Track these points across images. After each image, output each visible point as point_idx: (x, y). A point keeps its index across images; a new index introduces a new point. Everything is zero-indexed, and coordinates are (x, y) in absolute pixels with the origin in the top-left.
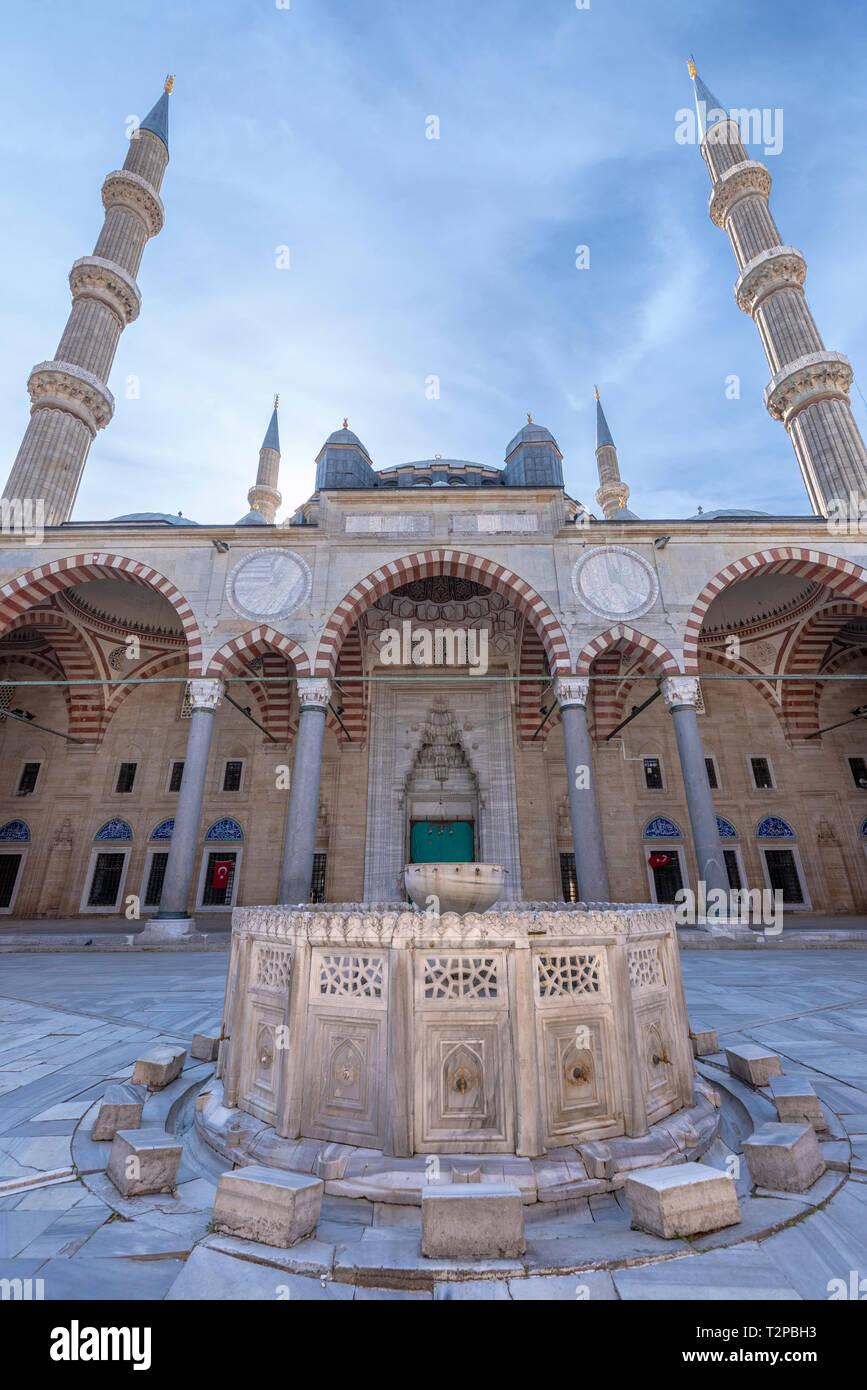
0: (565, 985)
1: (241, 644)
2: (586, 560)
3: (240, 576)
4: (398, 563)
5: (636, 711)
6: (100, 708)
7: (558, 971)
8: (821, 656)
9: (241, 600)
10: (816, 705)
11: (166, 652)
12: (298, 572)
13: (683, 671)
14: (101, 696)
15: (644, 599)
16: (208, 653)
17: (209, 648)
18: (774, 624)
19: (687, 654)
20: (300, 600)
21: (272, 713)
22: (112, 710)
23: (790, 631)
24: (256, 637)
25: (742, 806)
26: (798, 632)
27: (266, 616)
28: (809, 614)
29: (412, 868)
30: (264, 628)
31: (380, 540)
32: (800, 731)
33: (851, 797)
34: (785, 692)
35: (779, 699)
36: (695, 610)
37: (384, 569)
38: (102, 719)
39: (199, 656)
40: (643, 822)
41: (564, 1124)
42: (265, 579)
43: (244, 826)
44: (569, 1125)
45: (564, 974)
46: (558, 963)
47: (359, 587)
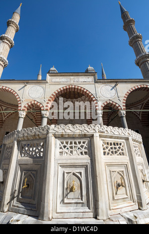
0: (112, 152)
1: (30, 104)
2: (102, 87)
4: (63, 88)
5: (112, 120)
6: (2, 120)
7: (110, 147)
9: (30, 95)
13: (123, 109)
14: (2, 118)
15: (114, 95)
16: (23, 106)
17: (23, 105)
18: (139, 103)
19: (123, 106)
21: (37, 121)
22: (4, 121)
23: (143, 104)
24: (33, 102)
27: (35, 98)
28: (147, 101)
30: (35, 101)
31: (59, 83)
34: (142, 117)
35: (140, 118)
36: (125, 97)
37: (60, 89)
38: (2, 123)
39: (21, 106)
41: (116, 205)
42: (35, 91)
44: (118, 205)
45: (112, 148)
46: (109, 144)
47: (55, 92)
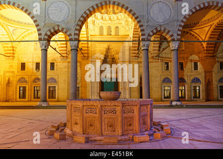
0: (128, 112)
1: (52, 31)
2: (153, 4)
3: (50, 9)
8: (218, 33)
9: (51, 17)
10: (215, 48)
11: (28, 30)
12: (67, 8)
13: (176, 40)
15: (168, 17)
16: (43, 33)
18: (207, 23)
19: (178, 35)
20: (68, 17)
21: (62, 49)
23: (211, 26)
24: (56, 28)
25: (189, 75)
26: (213, 26)
27: (59, 22)
28: (217, 21)
29: (102, 92)
30: (58, 26)
32: (209, 55)
33: (218, 72)
34: (207, 44)
36: (182, 21)
39: (41, 34)
40: (162, 78)
42: (57, 10)
43: (57, 80)
